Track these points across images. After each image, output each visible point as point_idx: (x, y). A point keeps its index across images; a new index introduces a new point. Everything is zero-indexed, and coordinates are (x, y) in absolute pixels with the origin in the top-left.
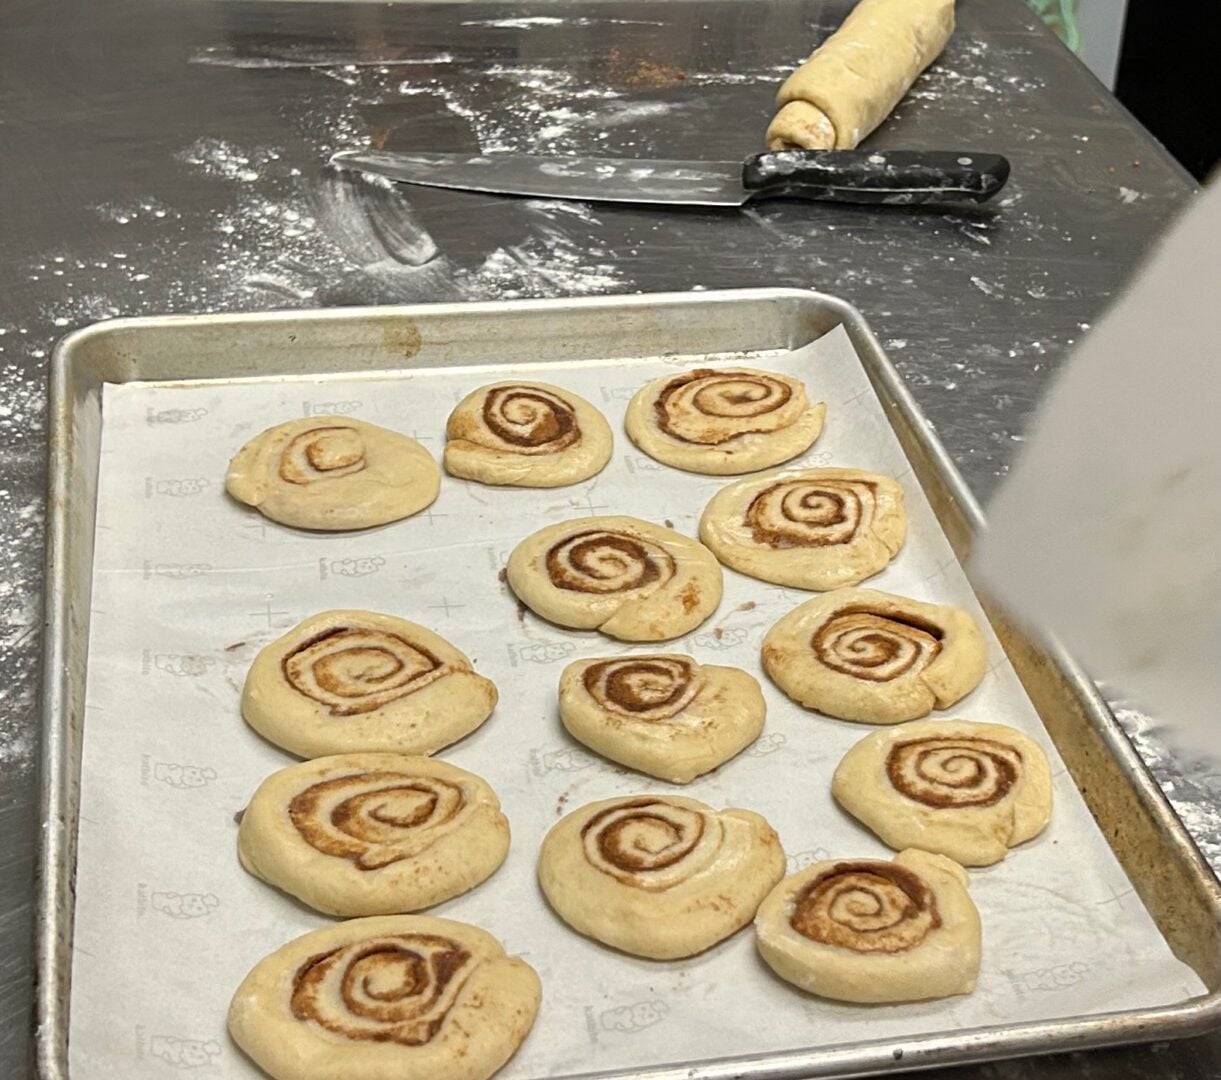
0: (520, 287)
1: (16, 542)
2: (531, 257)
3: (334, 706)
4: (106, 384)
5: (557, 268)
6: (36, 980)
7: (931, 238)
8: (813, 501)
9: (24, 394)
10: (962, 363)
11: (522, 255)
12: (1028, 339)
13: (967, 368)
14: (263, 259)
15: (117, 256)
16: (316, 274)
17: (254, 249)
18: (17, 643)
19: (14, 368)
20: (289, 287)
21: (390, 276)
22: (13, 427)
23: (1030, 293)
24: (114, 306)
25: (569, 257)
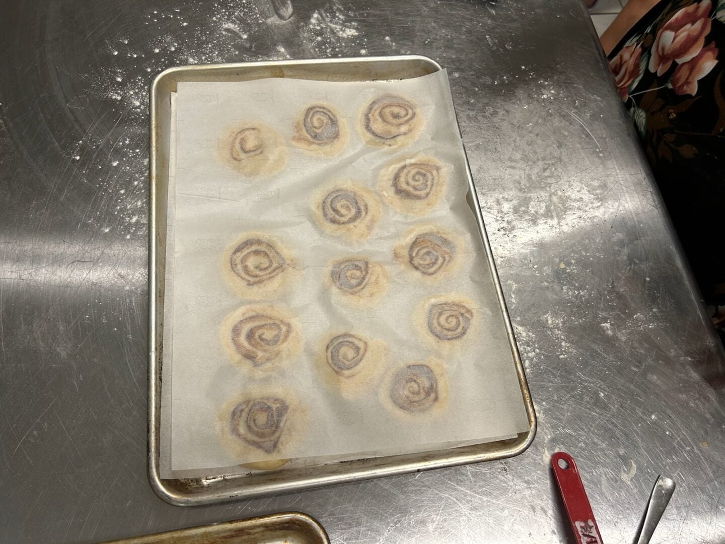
0: (322, 35)
1: (143, 178)
2: (327, 16)
3: (249, 281)
4: (172, 93)
5: (336, 24)
6: (148, 431)
7: (474, 10)
8: (417, 177)
9: (144, 93)
10: (477, 87)
11: (324, 15)
12: (502, 74)
13: (479, 90)
14: (230, 15)
15: (176, 10)
16: (248, 24)
17: (226, 8)
18: (144, 233)
19: (140, 78)
20: (238, 32)
21: (276, 26)
22: (141, 112)
23: (506, 46)
24: (175, 42)
25: (341, 17)
